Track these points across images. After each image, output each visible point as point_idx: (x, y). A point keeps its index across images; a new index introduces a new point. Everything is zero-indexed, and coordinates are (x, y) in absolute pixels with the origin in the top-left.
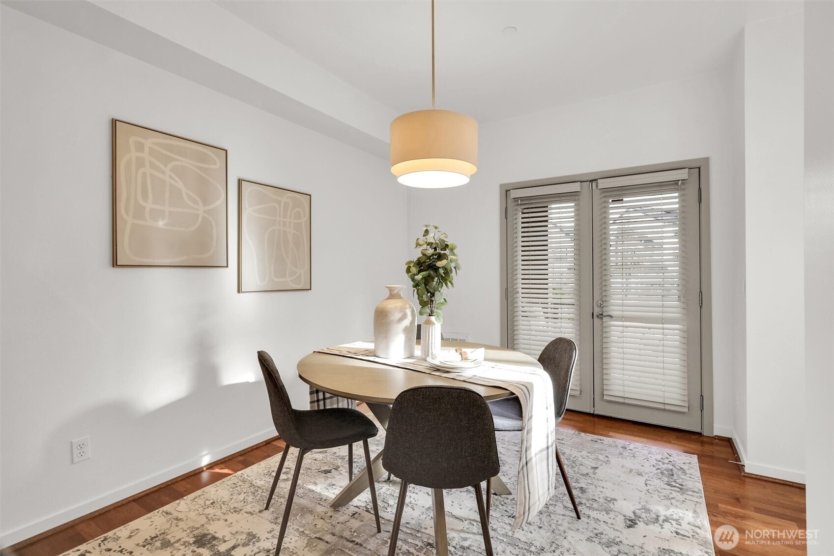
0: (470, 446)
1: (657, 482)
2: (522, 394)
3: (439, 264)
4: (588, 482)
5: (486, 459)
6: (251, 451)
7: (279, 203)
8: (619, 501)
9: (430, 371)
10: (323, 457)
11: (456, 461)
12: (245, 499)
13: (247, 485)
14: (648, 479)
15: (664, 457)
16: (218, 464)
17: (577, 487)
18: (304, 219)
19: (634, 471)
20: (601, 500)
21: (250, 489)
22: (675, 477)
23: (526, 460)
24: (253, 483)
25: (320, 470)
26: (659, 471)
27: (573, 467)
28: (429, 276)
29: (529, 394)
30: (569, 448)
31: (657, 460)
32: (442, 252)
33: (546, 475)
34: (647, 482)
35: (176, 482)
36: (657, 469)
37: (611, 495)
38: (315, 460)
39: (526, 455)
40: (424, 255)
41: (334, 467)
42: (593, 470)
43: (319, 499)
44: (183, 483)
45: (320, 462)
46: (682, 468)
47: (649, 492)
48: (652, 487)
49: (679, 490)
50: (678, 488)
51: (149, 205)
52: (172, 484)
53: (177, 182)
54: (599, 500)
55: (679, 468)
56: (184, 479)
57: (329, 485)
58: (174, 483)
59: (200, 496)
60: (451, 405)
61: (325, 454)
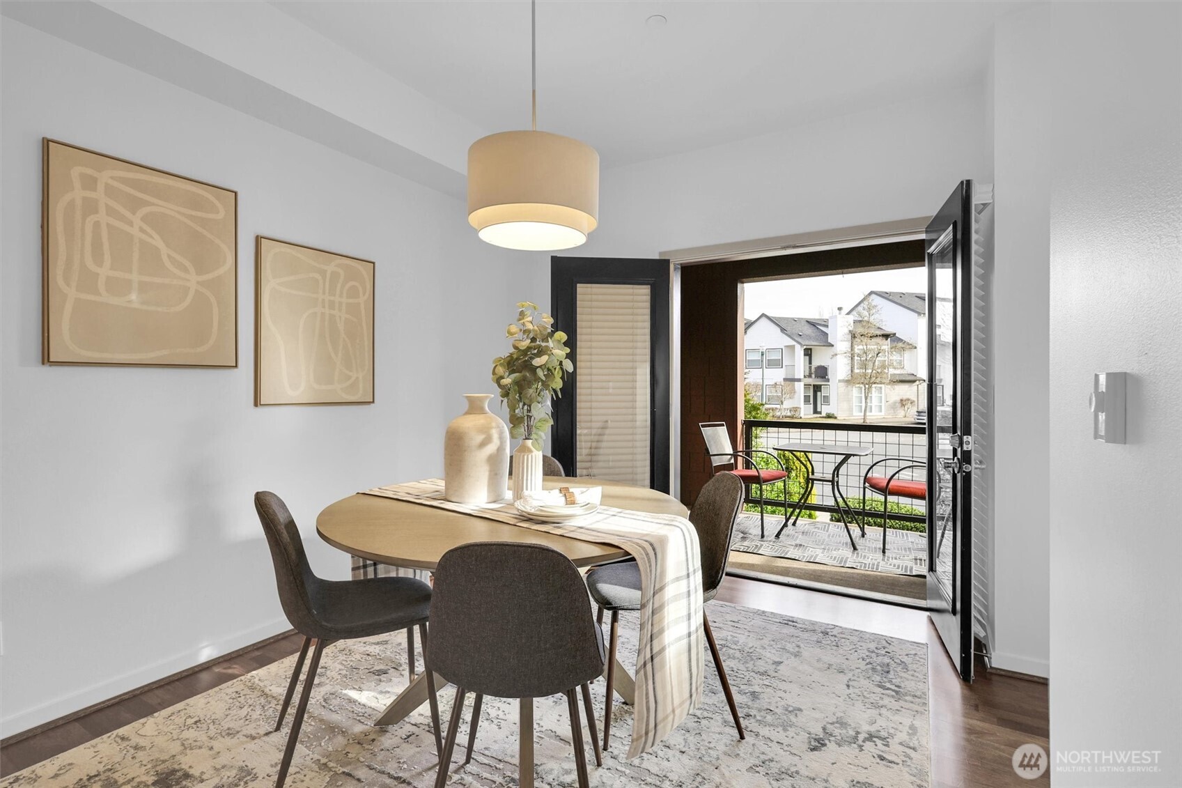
0: (553, 634)
1: (864, 683)
2: (642, 554)
3: (537, 362)
4: (765, 683)
5: (578, 653)
6: (274, 642)
7: (323, 273)
8: (804, 711)
9: (516, 520)
10: (380, 650)
11: (531, 657)
12: (247, 715)
13: (257, 693)
14: (853, 678)
15: (880, 646)
16: (219, 663)
17: (747, 691)
18: (364, 298)
19: (834, 667)
20: (778, 711)
21: (259, 700)
22: (891, 675)
23: (651, 653)
24: (267, 690)
25: (371, 670)
26: (870, 666)
27: (746, 662)
28: (524, 378)
29: (655, 554)
30: (747, 634)
31: (869, 651)
32: (544, 344)
33: (687, 675)
34: (851, 683)
35: (149, 691)
36: (867, 664)
37: (793, 701)
38: (368, 655)
39: (651, 645)
40: (516, 347)
41: (394, 666)
42: (774, 666)
43: (361, 714)
44: (159, 692)
45: (373, 658)
46: (903, 662)
47: (850, 698)
48: (857, 691)
49: (894, 693)
50: (893, 690)
51: (104, 271)
52: (141, 694)
53: (153, 238)
54: (776, 710)
55: (900, 662)
56: (161, 687)
57: (381, 692)
58: (145, 692)
59: (179, 711)
60: (518, 571)
61: (385, 646)
